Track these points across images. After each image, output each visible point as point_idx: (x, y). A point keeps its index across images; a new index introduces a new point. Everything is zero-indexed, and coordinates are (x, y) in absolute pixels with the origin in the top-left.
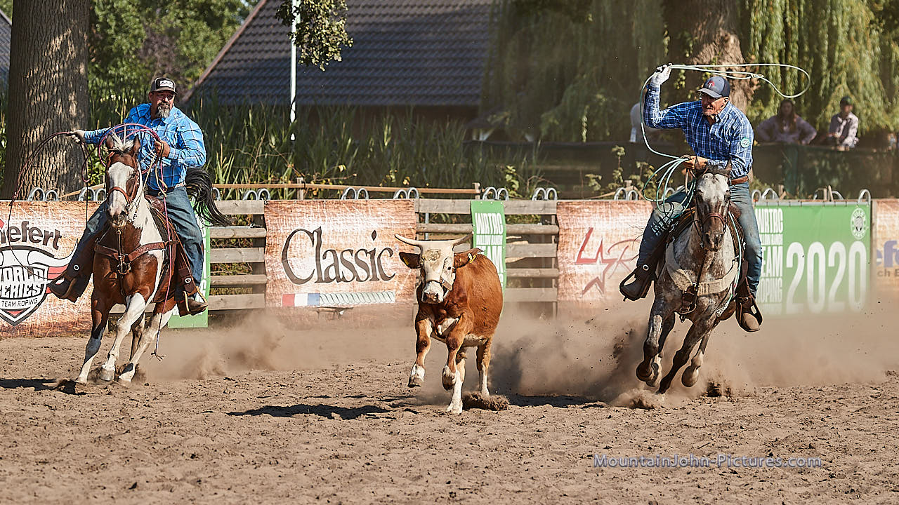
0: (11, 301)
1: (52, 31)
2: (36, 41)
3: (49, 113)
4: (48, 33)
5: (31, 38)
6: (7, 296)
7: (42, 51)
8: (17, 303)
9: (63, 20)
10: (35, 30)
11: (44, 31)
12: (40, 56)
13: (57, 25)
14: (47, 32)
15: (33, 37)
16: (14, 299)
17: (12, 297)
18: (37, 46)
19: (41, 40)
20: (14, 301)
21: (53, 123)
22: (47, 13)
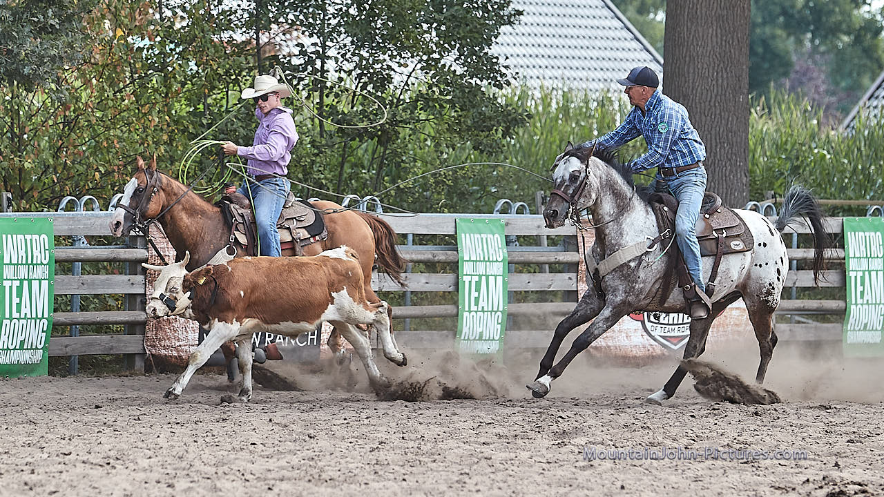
0: (670, 327)
1: (710, 35)
2: (692, 47)
3: (706, 126)
4: (705, 37)
5: (686, 44)
6: (666, 322)
7: (698, 57)
8: (676, 330)
9: (721, 22)
10: (690, 34)
11: (701, 35)
12: (696, 63)
13: (715, 28)
14: (703, 36)
15: (688, 42)
16: (673, 324)
17: (671, 322)
18: (692, 51)
19: (697, 45)
20: (673, 327)
21: (711, 137)
22: (704, 14)
